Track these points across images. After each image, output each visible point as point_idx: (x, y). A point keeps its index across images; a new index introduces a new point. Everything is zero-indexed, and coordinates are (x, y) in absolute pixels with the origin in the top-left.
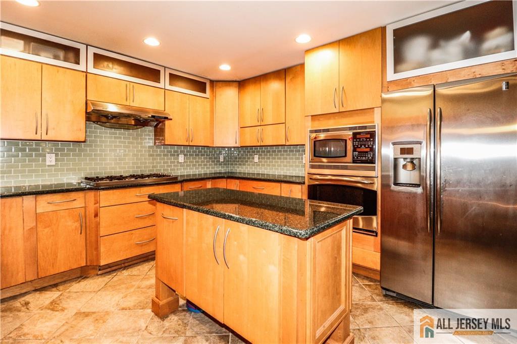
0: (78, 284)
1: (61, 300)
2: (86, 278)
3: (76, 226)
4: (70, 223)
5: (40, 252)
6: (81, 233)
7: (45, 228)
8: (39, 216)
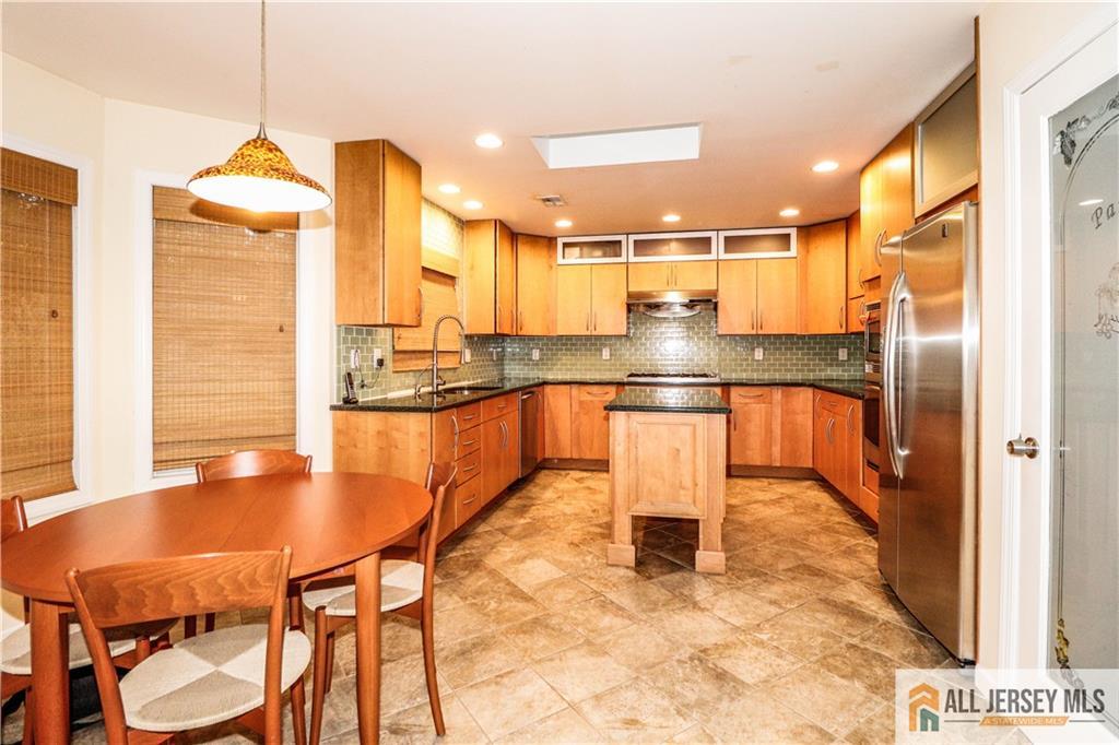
5: (581, 436)
8: (581, 403)
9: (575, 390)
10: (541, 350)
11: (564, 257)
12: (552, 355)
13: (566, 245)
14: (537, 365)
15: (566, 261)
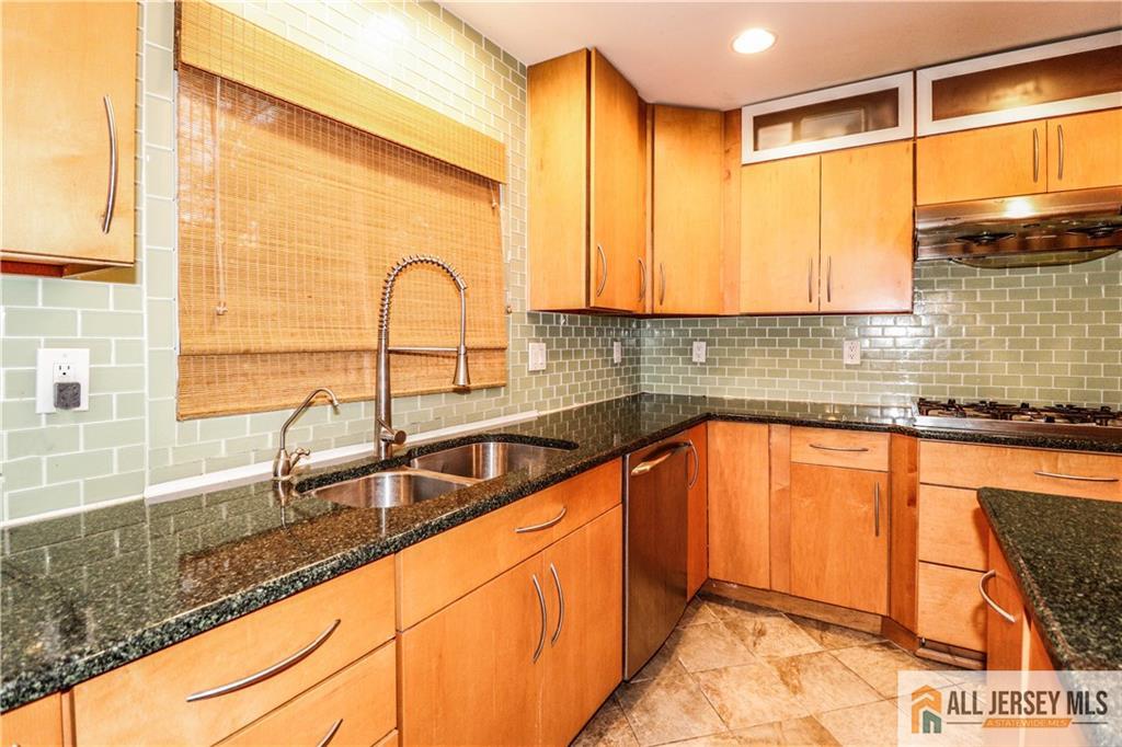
0: (862, 650)
1: (809, 664)
2: (888, 646)
3: (866, 513)
4: (852, 502)
5: (794, 543)
6: (877, 534)
7: (805, 496)
8: (795, 468)
9: (779, 433)
10: (709, 343)
11: (756, 149)
12: (732, 352)
13: (761, 122)
14: (703, 371)
15: (764, 154)
